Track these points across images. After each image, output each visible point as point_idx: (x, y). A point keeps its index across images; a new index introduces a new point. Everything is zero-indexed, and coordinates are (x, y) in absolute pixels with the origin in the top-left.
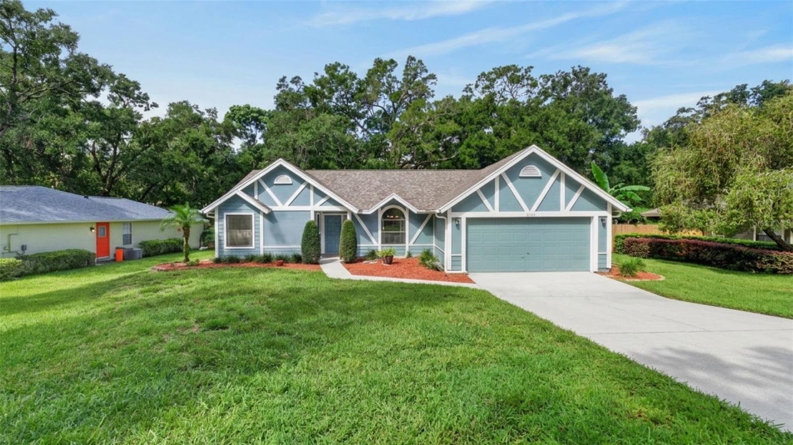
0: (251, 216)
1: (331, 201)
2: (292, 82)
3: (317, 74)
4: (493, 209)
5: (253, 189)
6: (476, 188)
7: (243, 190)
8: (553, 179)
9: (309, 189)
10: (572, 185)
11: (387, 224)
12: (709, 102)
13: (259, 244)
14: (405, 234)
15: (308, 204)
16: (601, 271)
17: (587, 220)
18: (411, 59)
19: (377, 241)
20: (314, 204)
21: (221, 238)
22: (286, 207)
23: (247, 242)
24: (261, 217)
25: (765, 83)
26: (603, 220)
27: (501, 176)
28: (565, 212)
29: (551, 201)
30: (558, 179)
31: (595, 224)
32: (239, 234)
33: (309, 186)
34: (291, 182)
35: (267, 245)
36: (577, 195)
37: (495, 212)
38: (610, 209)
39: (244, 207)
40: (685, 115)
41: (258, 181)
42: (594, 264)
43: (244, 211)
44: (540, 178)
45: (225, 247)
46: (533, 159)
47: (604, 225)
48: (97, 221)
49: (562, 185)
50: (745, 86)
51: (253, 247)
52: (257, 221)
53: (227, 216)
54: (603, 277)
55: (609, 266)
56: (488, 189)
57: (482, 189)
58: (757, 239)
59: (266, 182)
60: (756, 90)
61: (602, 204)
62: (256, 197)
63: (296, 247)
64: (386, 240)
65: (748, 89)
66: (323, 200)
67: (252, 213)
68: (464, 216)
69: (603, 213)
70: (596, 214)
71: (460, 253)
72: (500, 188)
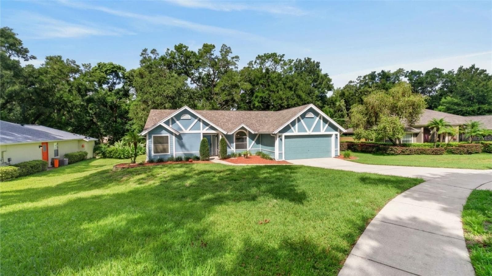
0: (168, 136)
1: (212, 128)
2: (152, 52)
3: (168, 49)
4: (295, 131)
5: (169, 122)
6: (289, 123)
7: (164, 123)
8: (318, 118)
9: (200, 121)
10: (325, 121)
11: (238, 139)
12: (362, 79)
13: (173, 151)
14: (247, 144)
15: (199, 129)
16: (337, 157)
17: (330, 136)
18: (224, 46)
19: (233, 148)
20: (203, 130)
21: (150, 149)
22: (187, 131)
23: (165, 150)
24: (174, 137)
25: (383, 71)
26: (336, 135)
27: (298, 118)
28: (322, 132)
29: (317, 128)
30: (320, 118)
31: (333, 138)
32: (160, 147)
33: (200, 120)
34: (190, 118)
35: (177, 152)
36: (327, 125)
37: (296, 133)
38: (339, 131)
39: (164, 132)
40: (352, 84)
41: (172, 118)
42: (333, 154)
43: (164, 134)
44: (313, 118)
45: (153, 153)
46: (311, 110)
47: (337, 138)
48: (42, 142)
49: (322, 121)
50: (375, 72)
51: (169, 153)
52: (171, 139)
53: (154, 136)
54: (336, 159)
55: (339, 155)
56: (293, 124)
57: (291, 123)
58: (386, 142)
59: (176, 118)
60: (379, 74)
61: (336, 129)
62: (171, 126)
63: (196, 152)
64: (237, 147)
65: (376, 73)
66: (208, 127)
67: (168, 135)
68: (284, 135)
69: (337, 133)
70: (334, 133)
71: (282, 151)
72: (298, 122)
